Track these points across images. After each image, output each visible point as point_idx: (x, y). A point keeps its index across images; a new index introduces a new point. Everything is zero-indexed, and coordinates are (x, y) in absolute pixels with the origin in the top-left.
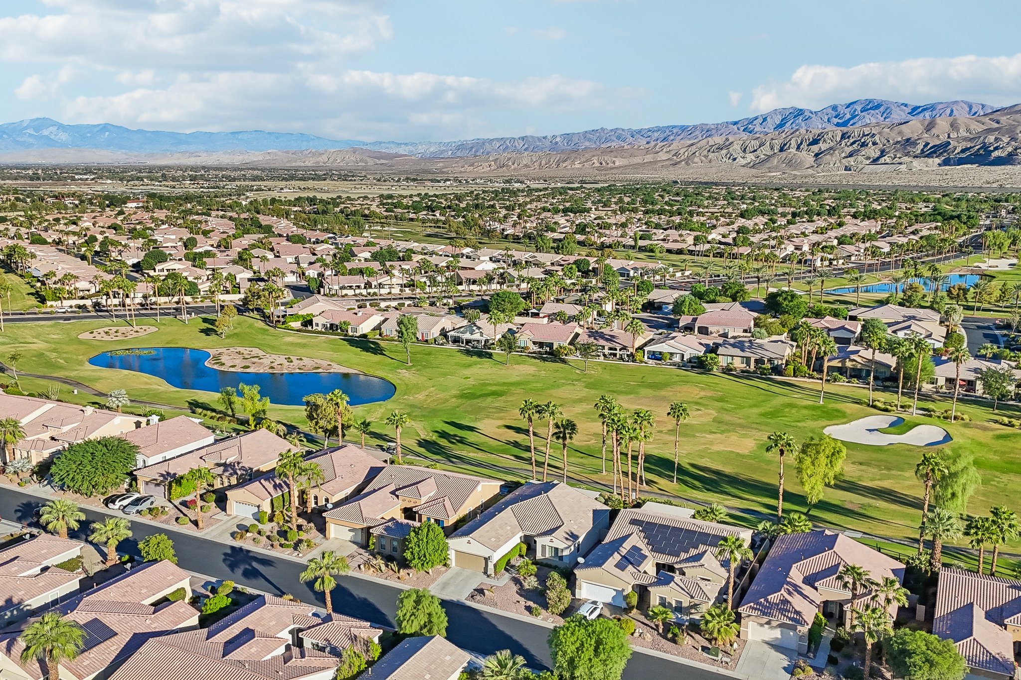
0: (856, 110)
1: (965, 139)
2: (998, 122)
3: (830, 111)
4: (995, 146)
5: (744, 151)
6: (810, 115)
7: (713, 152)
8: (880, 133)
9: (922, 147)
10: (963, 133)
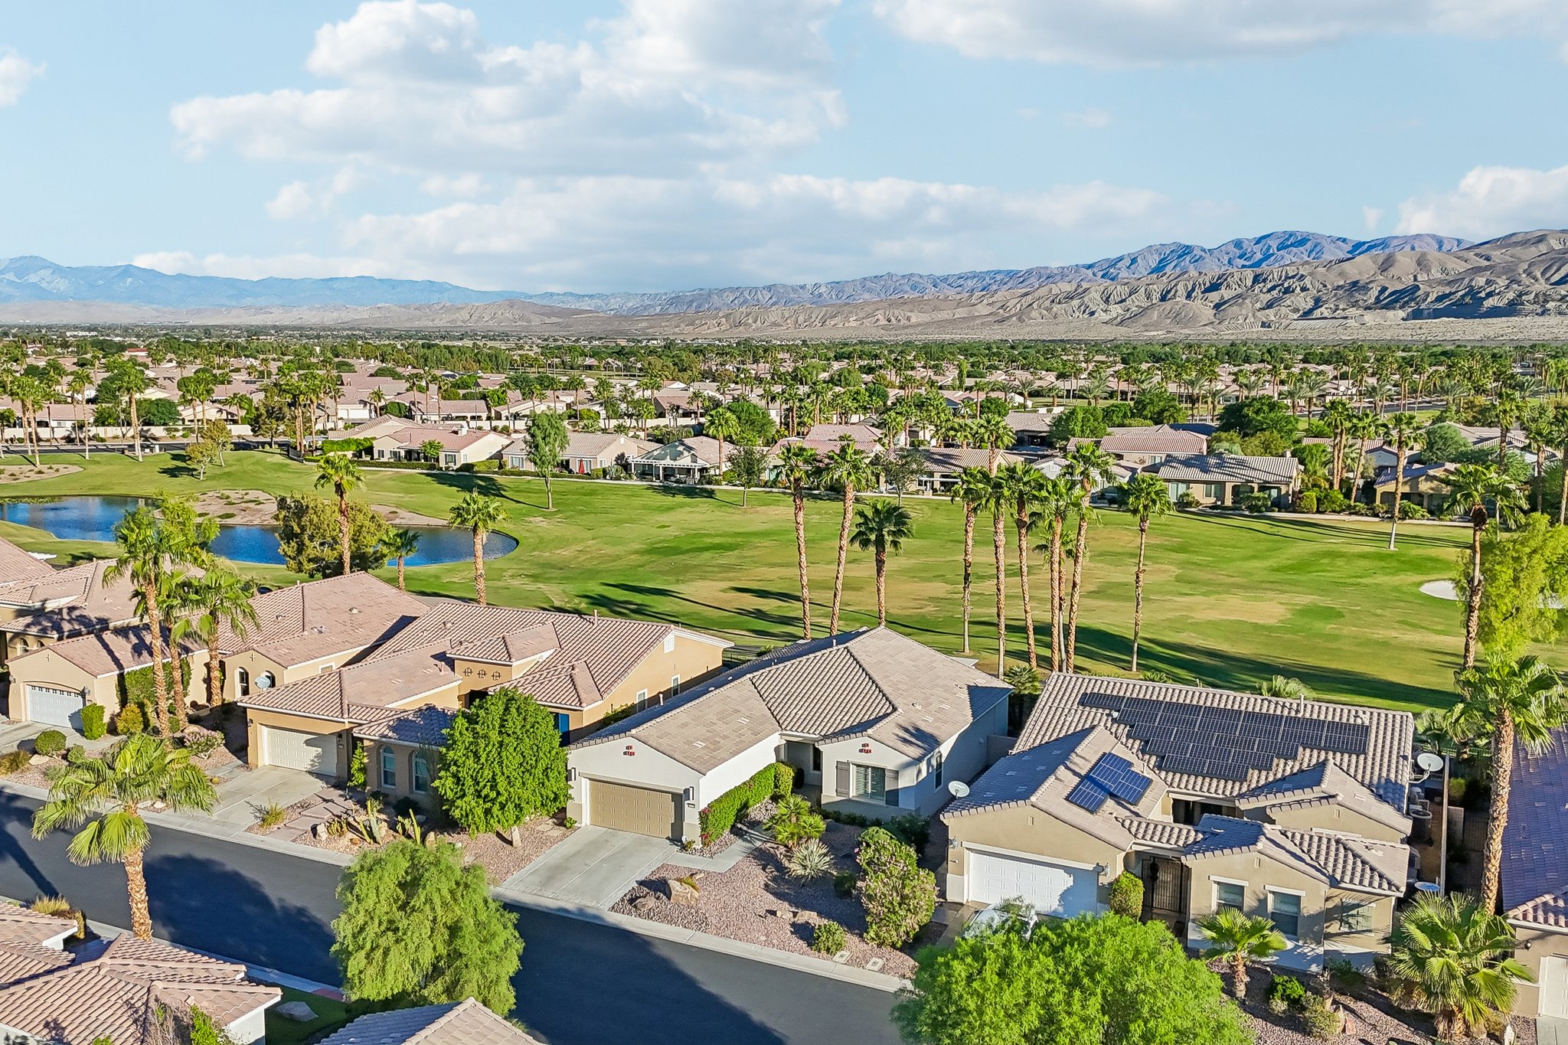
0: (1270, 246)
1: (1440, 282)
2: (1488, 259)
3: (1231, 248)
4: (1488, 290)
5: (1107, 301)
6: (1202, 253)
7: (1059, 303)
8: (1311, 274)
9: (1376, 294)
10: (1435, 274)
